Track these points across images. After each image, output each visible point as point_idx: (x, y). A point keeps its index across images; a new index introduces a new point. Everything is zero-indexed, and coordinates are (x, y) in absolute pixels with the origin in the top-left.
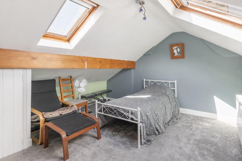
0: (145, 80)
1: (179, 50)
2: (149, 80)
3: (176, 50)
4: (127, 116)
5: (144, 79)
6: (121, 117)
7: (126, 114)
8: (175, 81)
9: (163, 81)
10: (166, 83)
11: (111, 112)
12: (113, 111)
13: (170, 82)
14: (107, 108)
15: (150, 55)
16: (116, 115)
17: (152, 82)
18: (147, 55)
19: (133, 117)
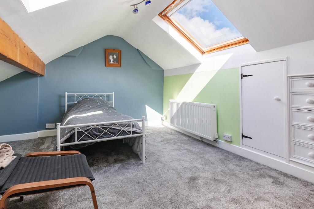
0: (68, 94)
1: (115, 57)
2: (75, 94)
3: (112, 57)
4: (127, 131)
5: (66, 93)
6: (115, 136)
7: (125, 129)
8: (112, 93)
9: (97, 94)
10: (101, 96)
11: (98, 134)
12: (103, 131)
13: (107, 95)
14: (86, 131)
15: (75, 57)
16: (109, 136)
17: (81, 96)
18: (69, 57)
19: (134, 129)
